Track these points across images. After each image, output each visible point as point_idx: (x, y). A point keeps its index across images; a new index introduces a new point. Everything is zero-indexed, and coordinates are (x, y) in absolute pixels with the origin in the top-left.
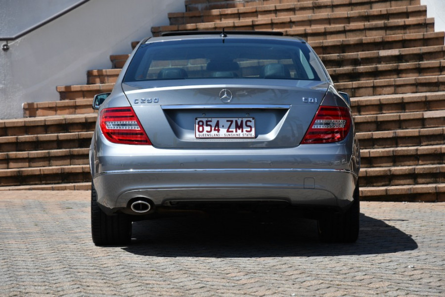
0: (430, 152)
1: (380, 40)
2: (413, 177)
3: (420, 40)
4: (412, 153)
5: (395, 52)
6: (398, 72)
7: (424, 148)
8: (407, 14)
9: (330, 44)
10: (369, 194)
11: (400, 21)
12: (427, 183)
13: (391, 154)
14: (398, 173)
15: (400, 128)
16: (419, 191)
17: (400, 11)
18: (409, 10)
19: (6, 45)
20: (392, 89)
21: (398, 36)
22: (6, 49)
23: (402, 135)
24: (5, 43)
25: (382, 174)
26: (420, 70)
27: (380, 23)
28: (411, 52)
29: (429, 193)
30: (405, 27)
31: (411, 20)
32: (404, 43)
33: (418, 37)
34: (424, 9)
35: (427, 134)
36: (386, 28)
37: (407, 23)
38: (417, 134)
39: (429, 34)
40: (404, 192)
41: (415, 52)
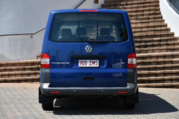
0: (176, 72)
1: (153, 35)
2: (171, 80)
3: (166, 35)
4: (170, 72)
5: (159, 39)
6: (160, 45)
7: (174, 71)
8: (161, 26)
9: (137, 36)
10: (158, 86)
11: (159, 29)
12: (176, 82)
13: (163, 73)
14: (166, 79)
15: (165, 64)
16: (174, 85)
17: (159, 25)
18: (162, 25)
19: (32, 36)
20: (159, 51)
21: (159, 33)
22: (31, 37)
23: (166, 66)
24: (31, 35)
25: (161, 79)
26: (167, 45)
27: (153, 29)
28: (164, 39)
29: (177, 86)
30: (161, 30)
31: (163, 28)
32: (161, 36)
33: (166, 34)
34: (166, 24)
35: (174, 66)
36: (155, 31)
37: (161, 29)
38: (171, 66)
39: (169, 33)
40: (169, 85)
41: (165, 39)
